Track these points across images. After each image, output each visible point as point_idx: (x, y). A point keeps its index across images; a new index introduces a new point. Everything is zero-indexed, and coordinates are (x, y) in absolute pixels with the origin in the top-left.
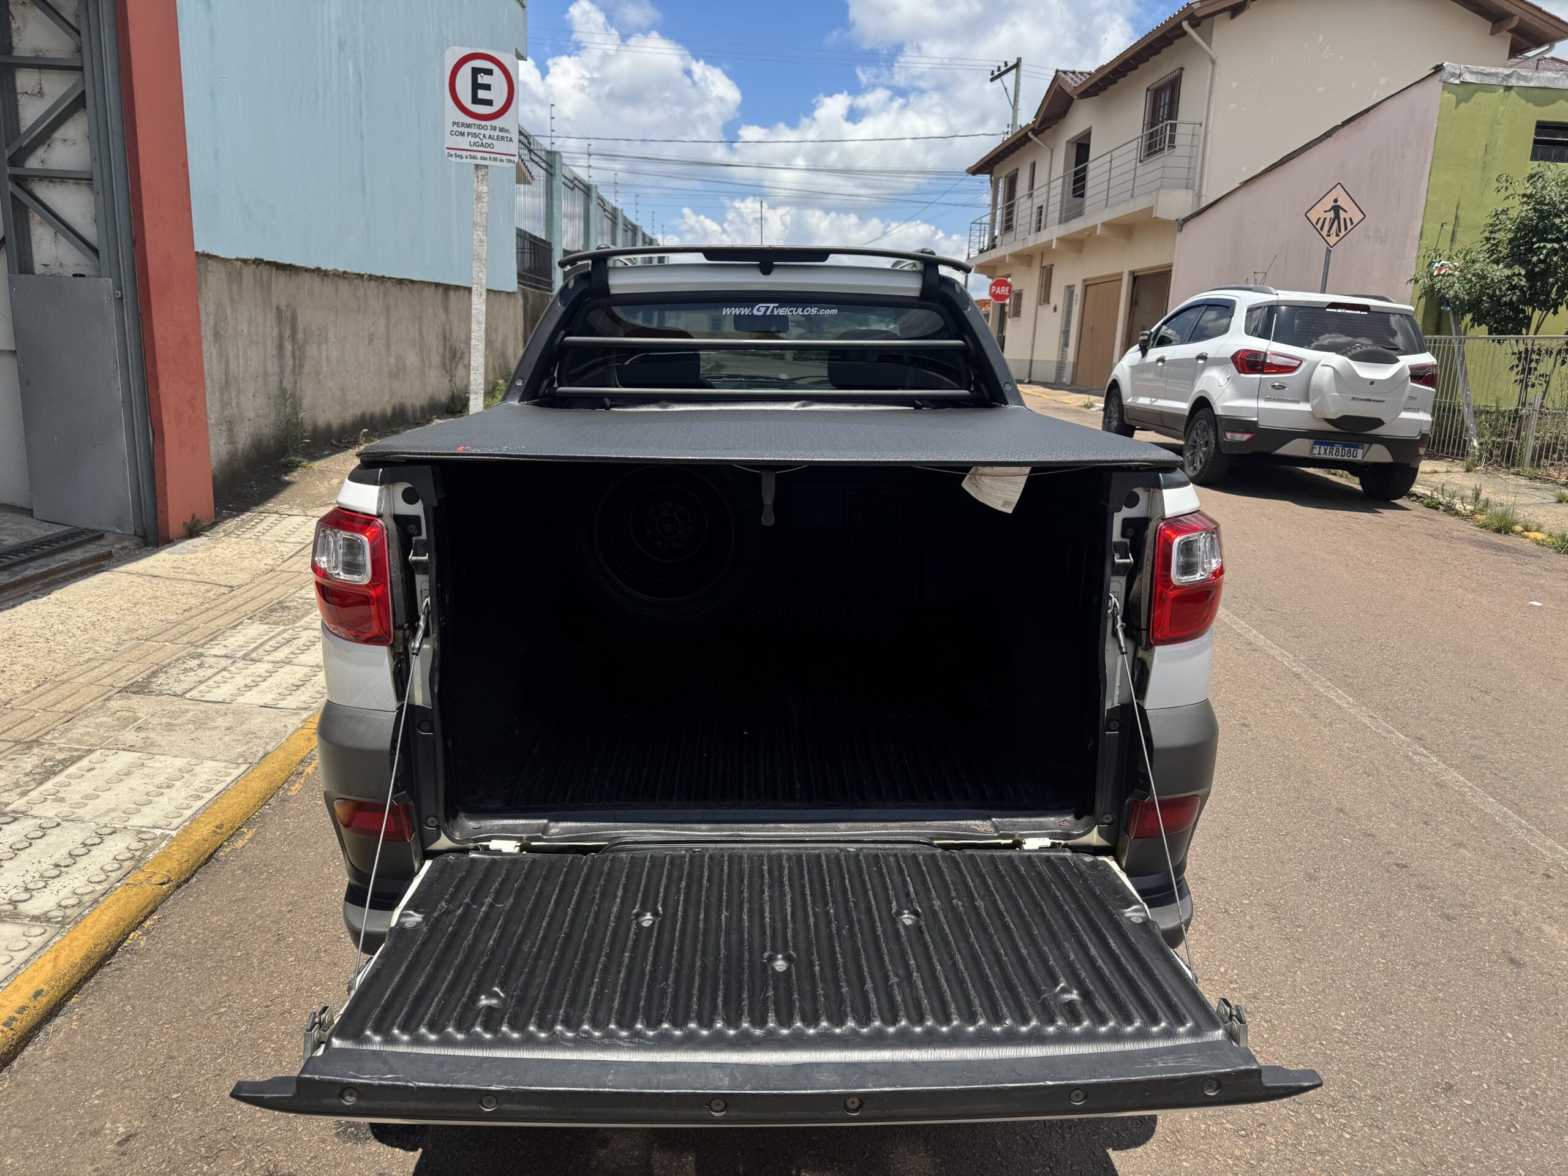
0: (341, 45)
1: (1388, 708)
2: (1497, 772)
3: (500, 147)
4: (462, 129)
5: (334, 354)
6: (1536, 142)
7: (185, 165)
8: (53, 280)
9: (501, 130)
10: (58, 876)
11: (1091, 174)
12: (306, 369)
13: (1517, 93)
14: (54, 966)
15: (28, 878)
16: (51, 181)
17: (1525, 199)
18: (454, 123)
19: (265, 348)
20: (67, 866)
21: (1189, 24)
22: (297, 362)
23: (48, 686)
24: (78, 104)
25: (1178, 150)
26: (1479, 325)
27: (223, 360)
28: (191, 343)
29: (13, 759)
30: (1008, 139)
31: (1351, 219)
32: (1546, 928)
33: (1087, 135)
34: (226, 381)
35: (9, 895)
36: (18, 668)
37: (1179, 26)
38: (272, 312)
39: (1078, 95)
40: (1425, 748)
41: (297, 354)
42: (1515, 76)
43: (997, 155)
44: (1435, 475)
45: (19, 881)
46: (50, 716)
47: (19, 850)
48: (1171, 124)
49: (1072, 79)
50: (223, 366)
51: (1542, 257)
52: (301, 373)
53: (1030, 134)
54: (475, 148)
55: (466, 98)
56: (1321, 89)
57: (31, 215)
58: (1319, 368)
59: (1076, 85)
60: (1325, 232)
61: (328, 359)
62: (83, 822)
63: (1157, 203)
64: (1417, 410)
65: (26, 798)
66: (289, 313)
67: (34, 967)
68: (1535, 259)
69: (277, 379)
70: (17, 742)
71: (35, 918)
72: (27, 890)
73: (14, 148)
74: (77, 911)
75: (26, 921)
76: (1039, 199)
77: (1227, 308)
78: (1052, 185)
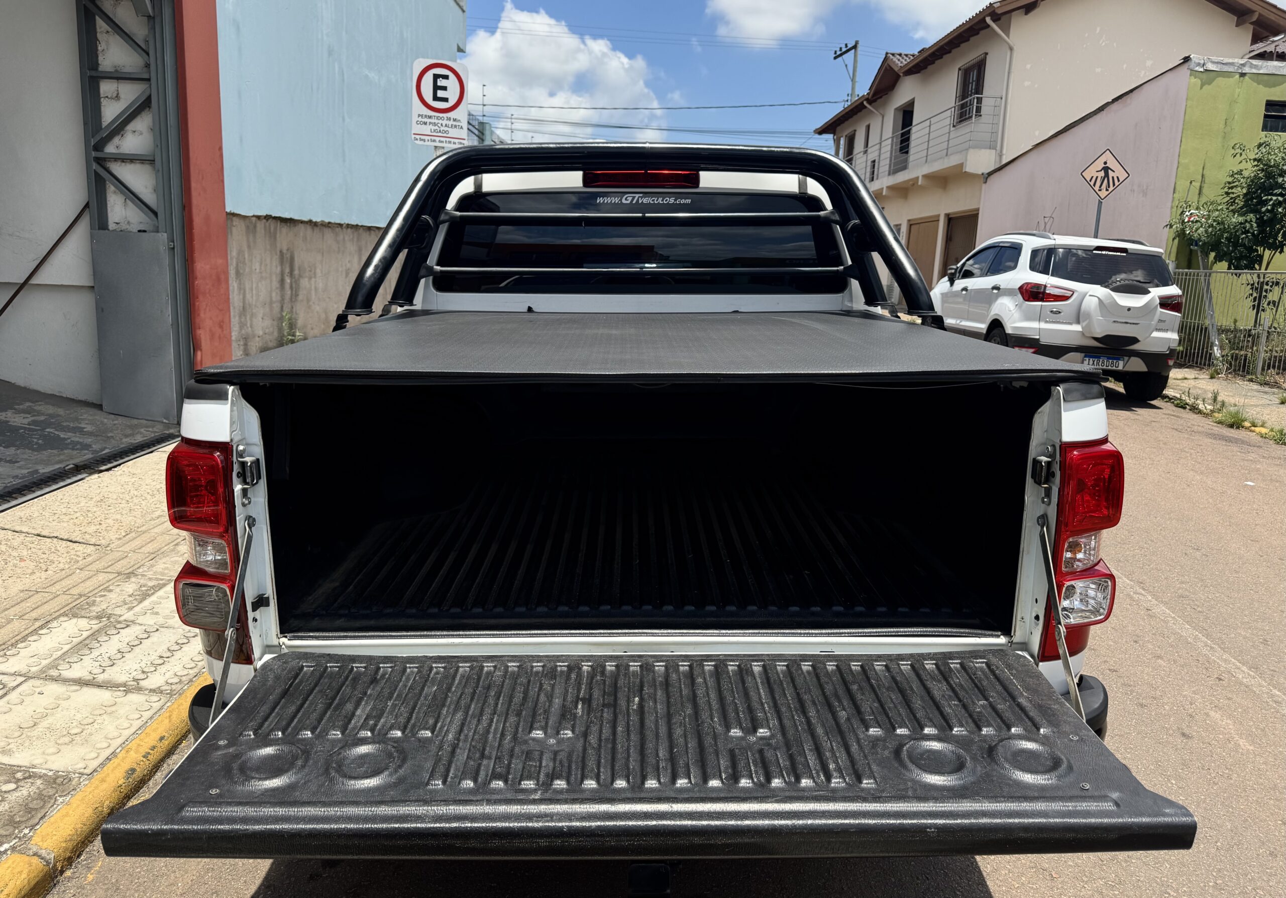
0: (330, 52)
1: (1120, 561)
2: (1196, 607)
3: (453, 132)
4: (425, 120)
5: (321, 285)
6: (1266, 116)
7: (221, 149)
8: (123, 234)
9: (455, 120)
10: (163, 664)
11: (913, 136)
12: (300, 297)
13: (1250, 78)
14: (170, 721)
15: (143, 665)
16: (123, 162)
17: (1256, 163)
18: (419, 115)
19: (271, 281)
20: (168, 657)
21: (991, 19)
22: (294, 292)
23: (133, 535)
24: (144, 105)
25: (984, 118)
26: (1220, 261)
27: (242, 292)
28: (221, 279)
29: (118, 585)
30: (849, 106)
31: (1118, 177)
32: (1212, 713)
33: (911, 104)
34: (244, 308)
35: (132, 675)
36: (110, 521)
37: (984, 20)
38: (276, 254)
39: (903, 73)
40: (1144, 589)
41: (294, 286)
42: (1248, 65)
43: (839, 119)
44: (1185, 381)
45: (137, 666)
46: (140, 556)
47: (133, 646)
48: (977, 98)
49: (899, 60)
50: (241, 297)
51: (1269, 207)
52: (296, 300)
53: (865, 103)
54: (435, 134)
55: (429, 98)
56: (1098, 70)
57: (107, 186)
58: (1087, 297)
59: (902, 65)
60: (1097, 188)
61: (316, 289)
62: (174, 628)
63: (966, 160)
64: (1166, 330)
65: (131, 612)
66: (288, 256)
67: (157, 722)
68: (1264, 209)
69: (279, 305)
70: (119, 574)
71: (152, 691)
72: (143, 672)
73: (98, 138)
74: (179, 687)
75: (147, 692)
76: (873, 155)
77: (1016, 249)
78: (883, 144)
